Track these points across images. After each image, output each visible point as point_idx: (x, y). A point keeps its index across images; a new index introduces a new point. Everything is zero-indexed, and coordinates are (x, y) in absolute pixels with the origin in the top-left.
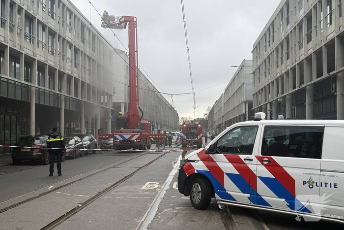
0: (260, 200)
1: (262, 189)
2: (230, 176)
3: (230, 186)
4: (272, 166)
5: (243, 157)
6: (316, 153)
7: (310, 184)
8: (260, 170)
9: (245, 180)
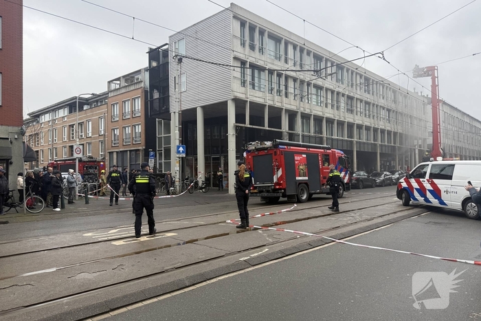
0: (427, 200)
1: (429, 195)
2: (416, 189)
3: (416, 194)
4: (433, 184)
5: (421, 180)
6: (450, 177)
7: (447, 192)
8: (428, 186)
9: (422, 191)
